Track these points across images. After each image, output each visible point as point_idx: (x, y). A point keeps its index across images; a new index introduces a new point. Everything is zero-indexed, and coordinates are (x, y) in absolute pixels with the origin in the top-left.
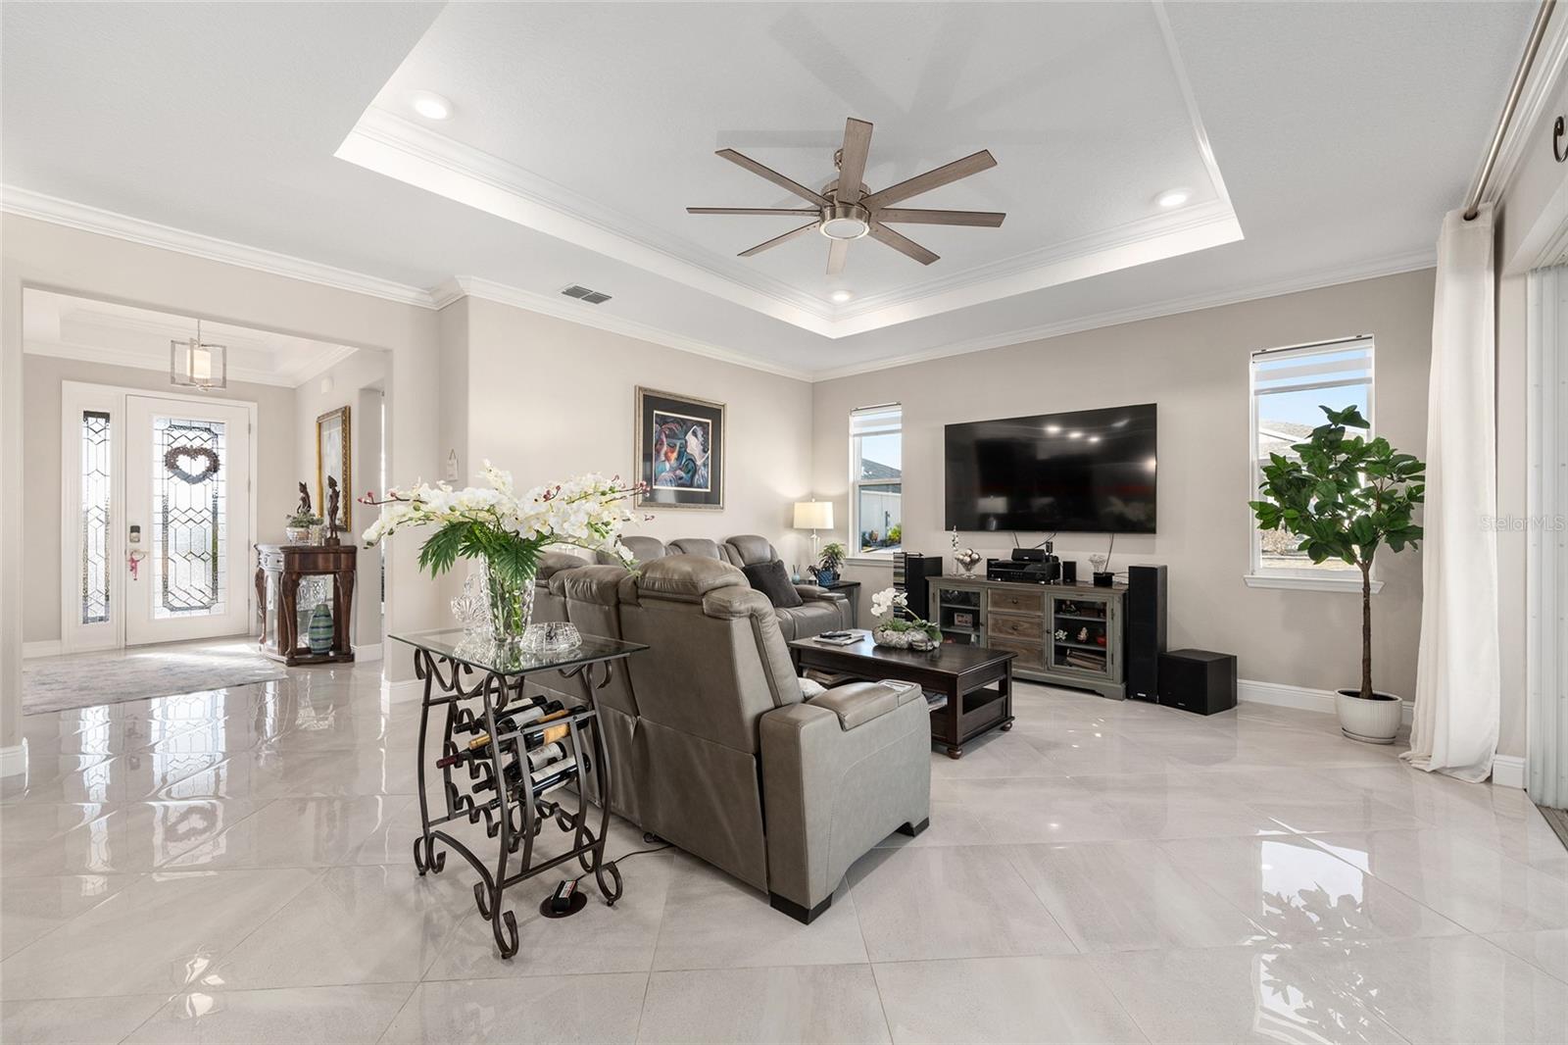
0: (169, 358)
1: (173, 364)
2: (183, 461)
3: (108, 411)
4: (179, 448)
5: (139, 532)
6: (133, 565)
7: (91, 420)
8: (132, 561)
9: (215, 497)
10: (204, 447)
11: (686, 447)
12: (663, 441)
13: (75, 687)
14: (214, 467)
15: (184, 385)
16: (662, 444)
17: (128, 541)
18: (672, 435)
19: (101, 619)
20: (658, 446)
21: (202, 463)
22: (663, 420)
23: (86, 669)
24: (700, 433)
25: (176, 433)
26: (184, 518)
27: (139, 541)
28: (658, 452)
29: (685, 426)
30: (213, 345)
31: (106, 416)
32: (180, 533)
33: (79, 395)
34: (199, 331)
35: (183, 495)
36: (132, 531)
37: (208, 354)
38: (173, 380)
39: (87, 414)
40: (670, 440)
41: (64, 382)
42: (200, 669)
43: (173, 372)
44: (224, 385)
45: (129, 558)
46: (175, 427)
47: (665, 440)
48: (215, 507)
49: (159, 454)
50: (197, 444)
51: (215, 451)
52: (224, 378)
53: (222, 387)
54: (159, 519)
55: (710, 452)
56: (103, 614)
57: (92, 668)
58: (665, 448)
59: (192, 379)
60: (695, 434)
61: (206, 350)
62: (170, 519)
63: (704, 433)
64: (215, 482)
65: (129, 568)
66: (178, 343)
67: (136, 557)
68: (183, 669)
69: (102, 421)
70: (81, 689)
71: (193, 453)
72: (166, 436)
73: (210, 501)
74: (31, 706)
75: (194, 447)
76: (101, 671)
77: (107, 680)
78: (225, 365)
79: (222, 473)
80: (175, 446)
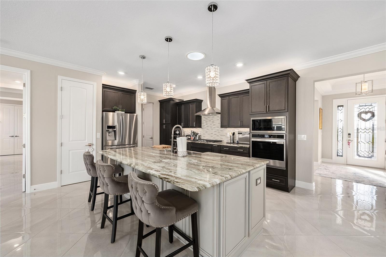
0: (355, 88)
1: (356, 89)
2: (363, 116)
3: (343, 105)
4: (362, 112)
5: (350, 135)
6: (349, 144)
7: (339, 107)
8: (349, 142)
9: (373, 125)
10: (370, 110)
13: (331, 172)
14: (373, 116)
15: (359, 95)
17: (348, 137)
19: (341, 156)
21: (369, 115)
23: (336, 168)
25: (361, 108)
26: (363, 131)
27: (350, 137)
30: (369, 81)
31: (343, 106)
32: (362, 136)
33: (336, 102)
34: (364, 78)
35: (362, 125)
36: (348, 135)
37: (367, 84)
38: (356, 94)
39: (338, 106)
41: (333, 100)
42: (364, 176)
43: (356, 92)
44: (372, 92)
45: (348, 141)
46: (361, 106)
48: (373, 127)
49: (356, 114)
50: (367, 110)
51: (373, 111)
52: (372, 90)
53: (373, 92)
54: (356, 131)
56: (341, 155)
57: (337, 168)
59: (361, 93)
61: (367, 83)
62: (359, 132)
64: (373, 121)
65: (348, 144)
66: (358, 83)
67: (350, 142)
68: (359, 175)
69: (342, 107)
70: (332, 173)
71: (366, 113)
72: (358, 109)
73: (372, 126)
74: (321, 174)
75: (367, 111)
76: (338, 169)
77: (339, 172)
78: (372, 86)
79: (376, 118)
80: (360, 111)
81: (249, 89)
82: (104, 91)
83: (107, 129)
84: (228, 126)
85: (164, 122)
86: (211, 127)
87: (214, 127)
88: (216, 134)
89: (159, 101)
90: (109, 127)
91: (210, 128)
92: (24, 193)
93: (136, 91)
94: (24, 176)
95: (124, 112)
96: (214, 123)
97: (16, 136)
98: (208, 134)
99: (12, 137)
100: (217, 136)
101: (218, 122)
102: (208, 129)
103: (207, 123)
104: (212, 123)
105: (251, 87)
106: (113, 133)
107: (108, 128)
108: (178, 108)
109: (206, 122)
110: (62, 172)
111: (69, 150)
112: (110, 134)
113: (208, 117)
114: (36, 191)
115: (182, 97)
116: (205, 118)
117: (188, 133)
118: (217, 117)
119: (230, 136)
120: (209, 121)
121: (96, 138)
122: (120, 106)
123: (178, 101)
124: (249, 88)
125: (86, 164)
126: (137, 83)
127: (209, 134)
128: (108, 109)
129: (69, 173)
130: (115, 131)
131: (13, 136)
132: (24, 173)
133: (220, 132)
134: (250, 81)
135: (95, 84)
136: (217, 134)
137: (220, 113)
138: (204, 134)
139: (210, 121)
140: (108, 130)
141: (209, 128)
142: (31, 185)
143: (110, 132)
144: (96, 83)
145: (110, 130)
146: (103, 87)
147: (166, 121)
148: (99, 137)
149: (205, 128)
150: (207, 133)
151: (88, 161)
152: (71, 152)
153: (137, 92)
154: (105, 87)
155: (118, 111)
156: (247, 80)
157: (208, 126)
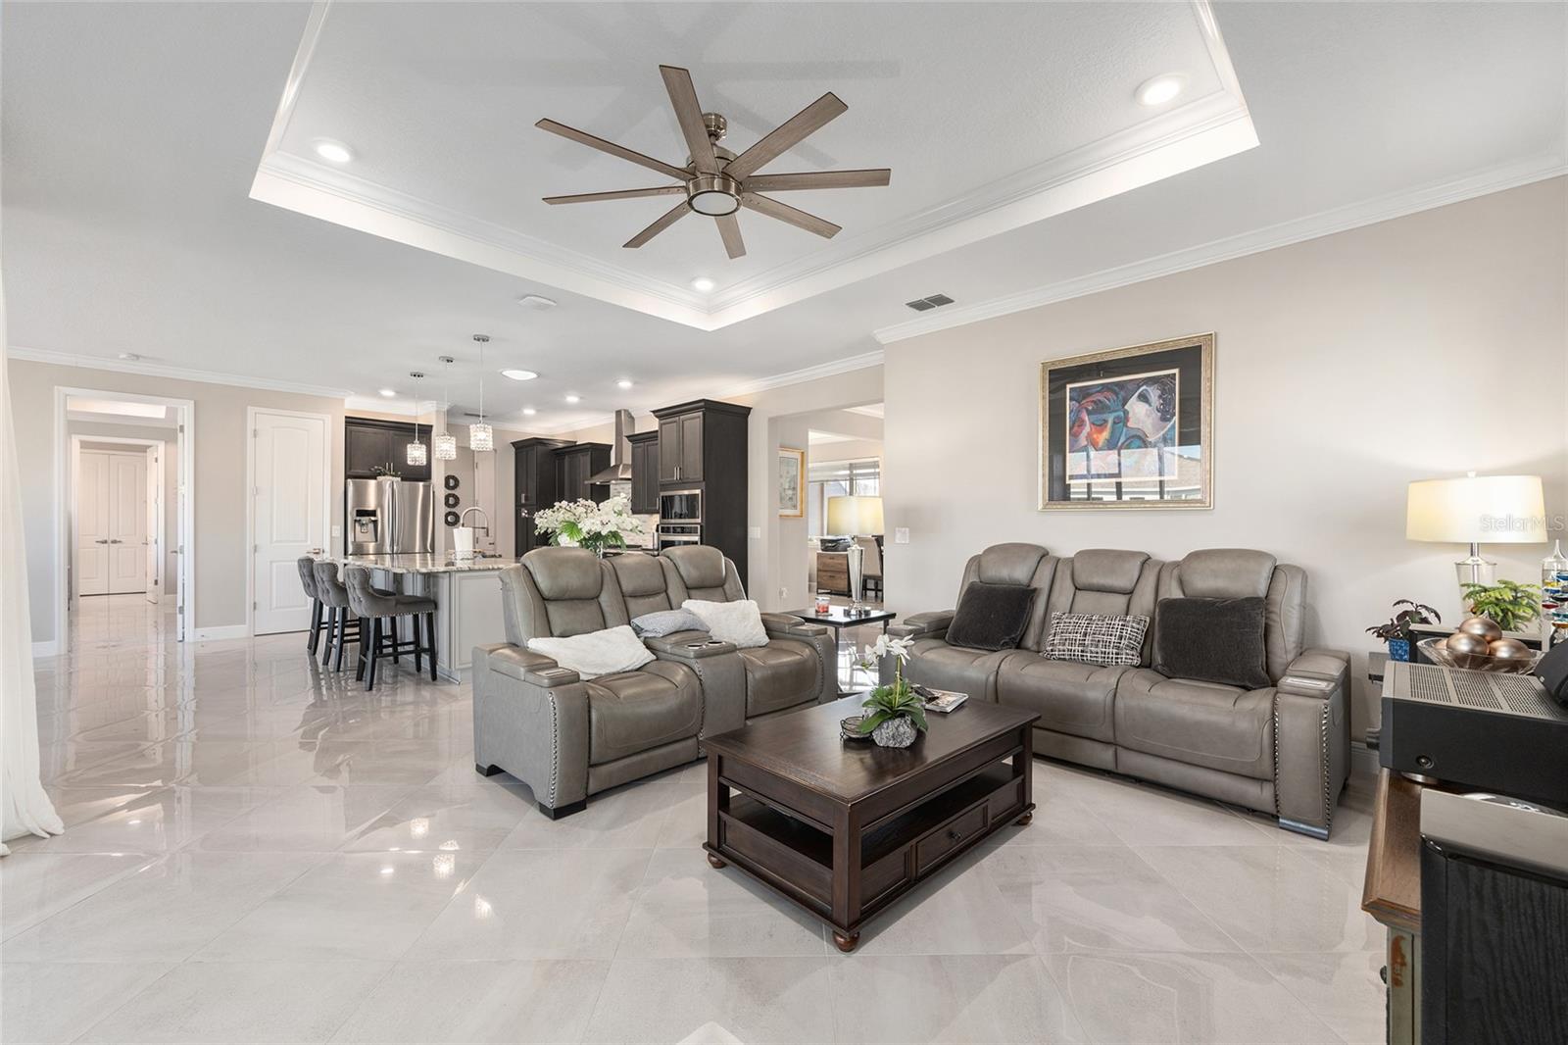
11: (1126, 419)
12: (1083, 421)
16: (1082, 424)
18: (1100, 408)
20: (1076, 428)
22: (1084, 393)
24: (1154, 393)
28: (1075, 435)
29: (1123, 393)
40: (1094, 417)
47: (1086, 418)
55: (1176, 418)
58: (1087, 428)
60: (1144, 398)
63: (1163, 392)
81: (657, 431)
82: (351, 432)
83: (355, 518)
84: (638, 510)
85: (523, 501)
89: (513, 444)
90: (361, 513)
92: (181, 644)
93: (432, 426)
94: (182, 610)
95: (399, 479)
97: (114, 542)
99: (102, 542)
101: (628, 500)
105: (661, 426)
106: (371, 526)
107: (357, 516)
108: (558, 463)
110: (257, 606)
111: (271, 562)
112: (364, 529)
114: (204, 639)
115: (574, 433)
121: (331, 537)
122: (390, 465)
123: (561, 445)
124: (657, 429)
125: (302, 576)
126: (435, 409)
128: (360, 472)
129: (271, 609)
130: (375, 522)
131: (106, 542)
132: (180, 604)
134: (662, 414)
135: (328, 418)
137: (629, 479)
140: (358, 518)
142: (196, 627)
143: (363, 524)
144: (330, 416)
145: (364, 520)
146: (346, 422)
147: (526, 498)
148: (339, 535)
151: (305, 571)
152: (274, 565)
153: (434, 429)
154: (351, 422)
155: (384, 475)
156: (654, 412)
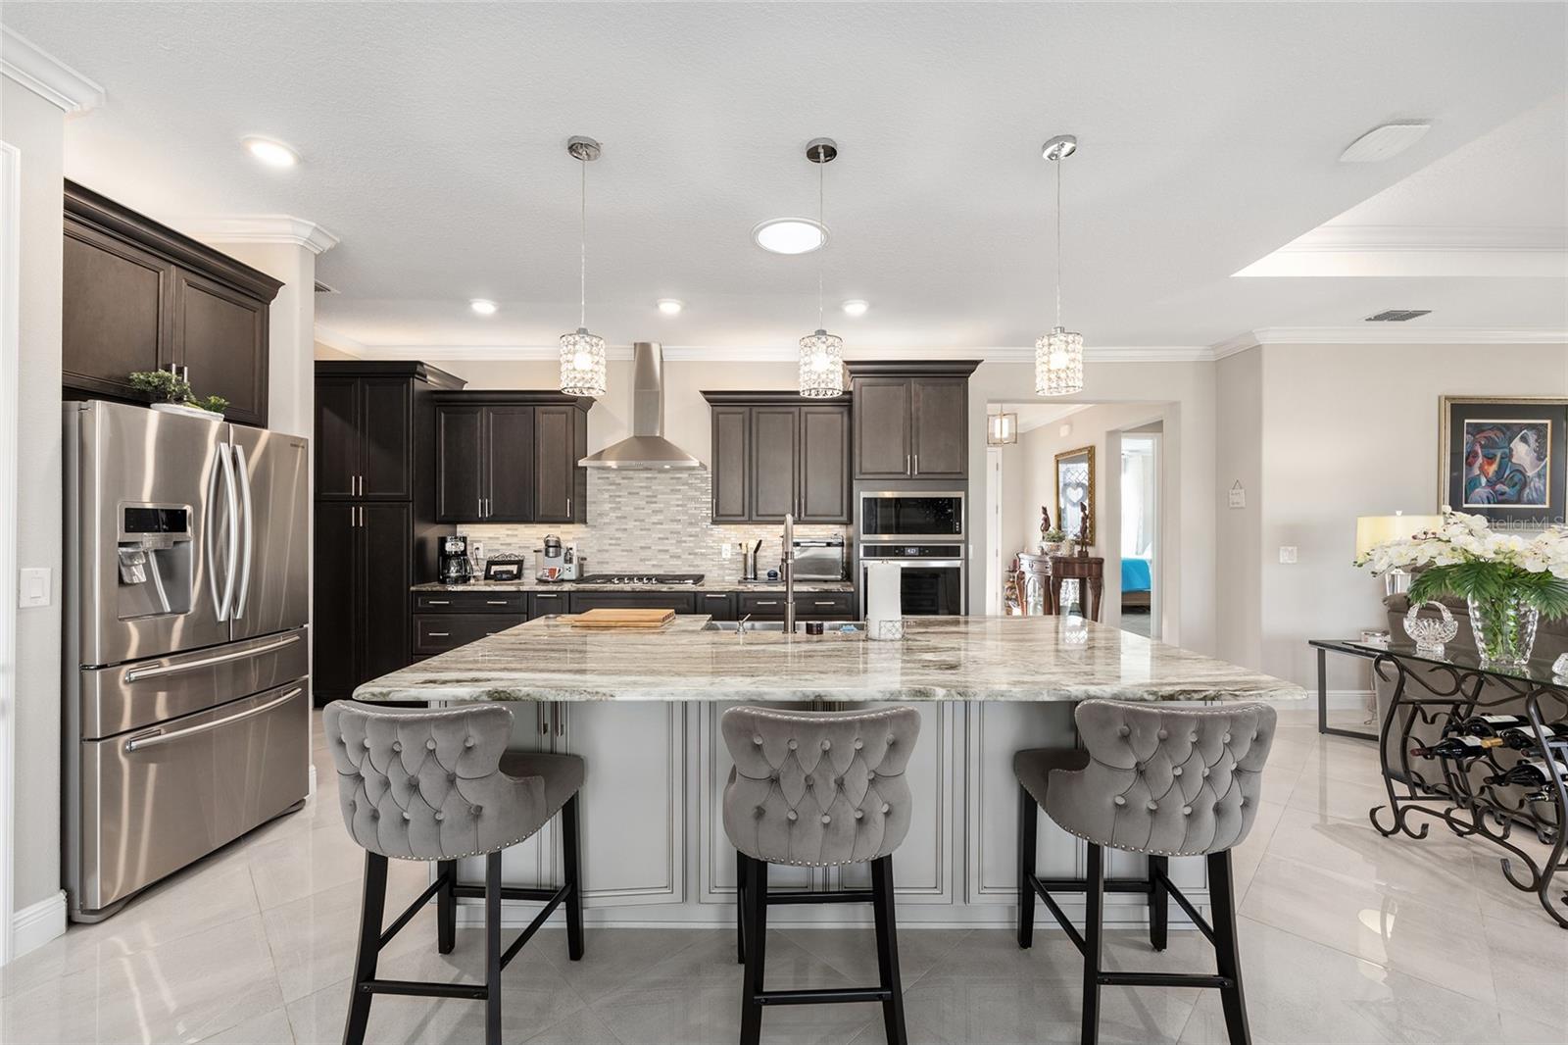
11: (1511, 456)
12: (1477, 453)
16: (1476, 456)
18: (1491, 444)
20: (1471, 459)
22: (1478, 429)
24: (1532, 437)
28: (1470, 465)
40: (1487, 451)
47: (1479, 451)
55: (1548, 459)
58: (1480, 460)
60: (1525, 439)
63: (1540, 437)
83: (121, 535)
84: (746, 518)
85: (358, 491)
86: (643, 521)
87: (655, 519)
88: (667, 551)
91: (637, 523)
93: (277, 282)
96: (655, 502)
98: (623, 551)
100: (671, 557)
101: (678, 499)
102: (625, 530)
103: (620, 502)
104: (647, 502)
105: (859, 387)
107: (128, 530)
108: (445, 418)
109: (611, 496)
113: (623, 478)
116: (608, 478)
117: (498, 550)
118: (672, 478)
119: (741, 558)
120: (630, 493)
122: (179, 371)
123: (438, 384)
127: (631, 551)
133: (685, 542)
134: (858, 369)
136: (673, 550)
138: (599, 551)
139: (638, 493)
140: (130, 537)
141: (631, 525)
145: (150, 540)
147: (368, 486)
148: (45, 601)
149: (605, 524)
150: (619, 545)
153: (280, 290)
156: (848, 363)
157: (625, 518)
